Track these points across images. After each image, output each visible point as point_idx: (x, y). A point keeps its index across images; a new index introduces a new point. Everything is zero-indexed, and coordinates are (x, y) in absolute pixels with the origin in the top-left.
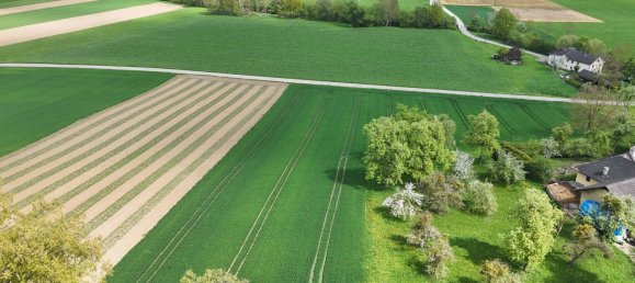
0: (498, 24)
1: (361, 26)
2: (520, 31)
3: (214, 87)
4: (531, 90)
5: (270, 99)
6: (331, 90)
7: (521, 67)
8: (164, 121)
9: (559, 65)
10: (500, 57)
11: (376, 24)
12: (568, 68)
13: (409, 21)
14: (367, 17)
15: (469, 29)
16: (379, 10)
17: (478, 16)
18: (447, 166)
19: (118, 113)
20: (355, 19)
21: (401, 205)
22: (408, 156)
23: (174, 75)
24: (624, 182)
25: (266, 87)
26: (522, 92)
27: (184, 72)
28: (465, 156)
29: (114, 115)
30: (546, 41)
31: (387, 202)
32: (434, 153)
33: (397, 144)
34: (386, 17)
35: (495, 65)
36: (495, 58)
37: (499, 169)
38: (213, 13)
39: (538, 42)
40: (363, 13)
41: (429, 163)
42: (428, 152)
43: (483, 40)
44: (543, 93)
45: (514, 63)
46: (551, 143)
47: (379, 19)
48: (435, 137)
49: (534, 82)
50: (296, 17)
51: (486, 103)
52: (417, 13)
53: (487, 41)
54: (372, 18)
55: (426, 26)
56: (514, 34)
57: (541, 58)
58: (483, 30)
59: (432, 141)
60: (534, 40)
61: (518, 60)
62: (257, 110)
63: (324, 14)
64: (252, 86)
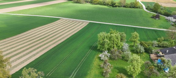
0: (155, 7)
1: (115, 7)
2: (162, 10)
3: (69, 22)
4: (160, 27)
5: (83, 26)
6: (100, 24)
7: (159, 20)
8: (53, 31)
9: (171, 20)
10: (153, 17)
11: (119, 7)
12: (174, 21)
13: (129, 6)
14: (116, 4)
15: (146, 9)
16: (120, 3)
17: (149, 5)
18: (120, 47)
19: (42, 28)
20: (113, 5)
21: (103, 57)
22: (109, 43)
23: (60, 19)
24: (170, 55)
25: (83, 23)
26: (157, 27)
27: (63, 18)
28: (127, 44)
29: (41, 28)
30: (169, 13)
31: (100, 55)
32: (116, 43)
33: (106, 40)
34: (122, 5)
35: (151, 20)
36: (152, 17)
37: (137, 49)
38: (75, 3)
39: (166, 13)
40: (115, 3)
41: (115, 46)
42: (115, 42)
43: (149, 12)
44: (164, 28)
45: (157, 19)
46: (156, 42)
47: (120, 5)
48: (117, 38)
49: (162, 25)
50: (97, 4)
51: (144, 30)
52: (131, 3)
53: (151, 12)
54: (118, 5)
55: (133, 7)
56: (159, 10)
57: (166, 18)
58: (151, 9)
59: (116, 40)
60: (165, 12)
61: (159, 18)
62: (78, 29)
63: (104, 4)
64: (79, 22)
